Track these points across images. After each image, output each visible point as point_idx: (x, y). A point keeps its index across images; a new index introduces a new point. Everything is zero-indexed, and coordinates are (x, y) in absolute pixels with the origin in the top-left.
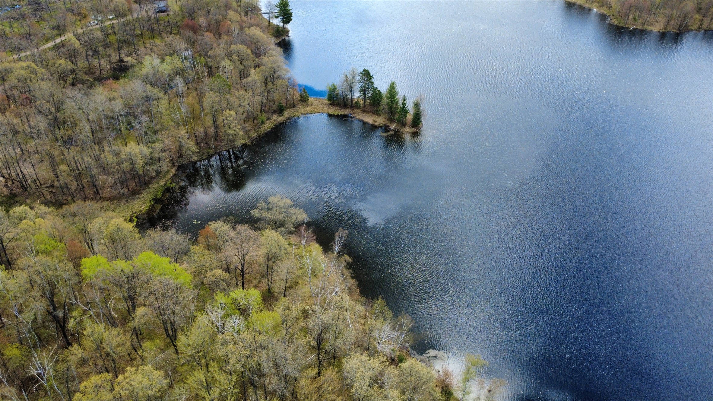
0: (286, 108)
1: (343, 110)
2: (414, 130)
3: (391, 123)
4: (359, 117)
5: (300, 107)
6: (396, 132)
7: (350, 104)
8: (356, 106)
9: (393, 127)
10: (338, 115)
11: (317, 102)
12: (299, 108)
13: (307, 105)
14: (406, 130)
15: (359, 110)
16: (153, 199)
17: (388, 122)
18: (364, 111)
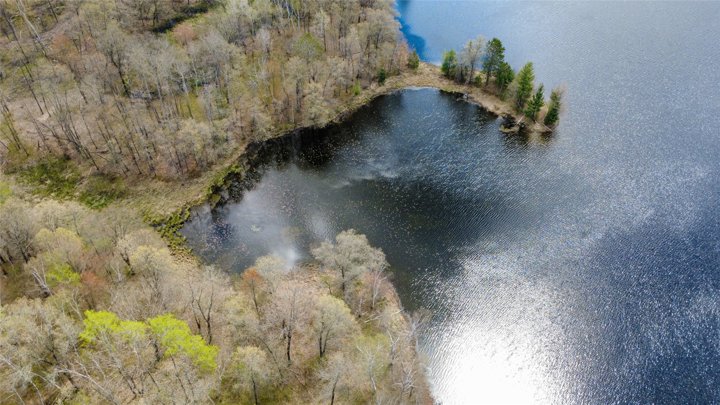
0: (389, 75)
1: (458, 86)
2: (546, 128)
3: (516, 115)
4: (478, 99)
5: (406, 74)
6: (521, 128)
7: (468, 79)
8: (476, 83)
9: (519, 120)
10: (451, 92)
11: (428, 69)
12: (404, 76)
13: (415, 73)
14: (535, 128)
15: (478, 90)
16: (213, 186)
17: (513, 112)
18: (485, 91)
